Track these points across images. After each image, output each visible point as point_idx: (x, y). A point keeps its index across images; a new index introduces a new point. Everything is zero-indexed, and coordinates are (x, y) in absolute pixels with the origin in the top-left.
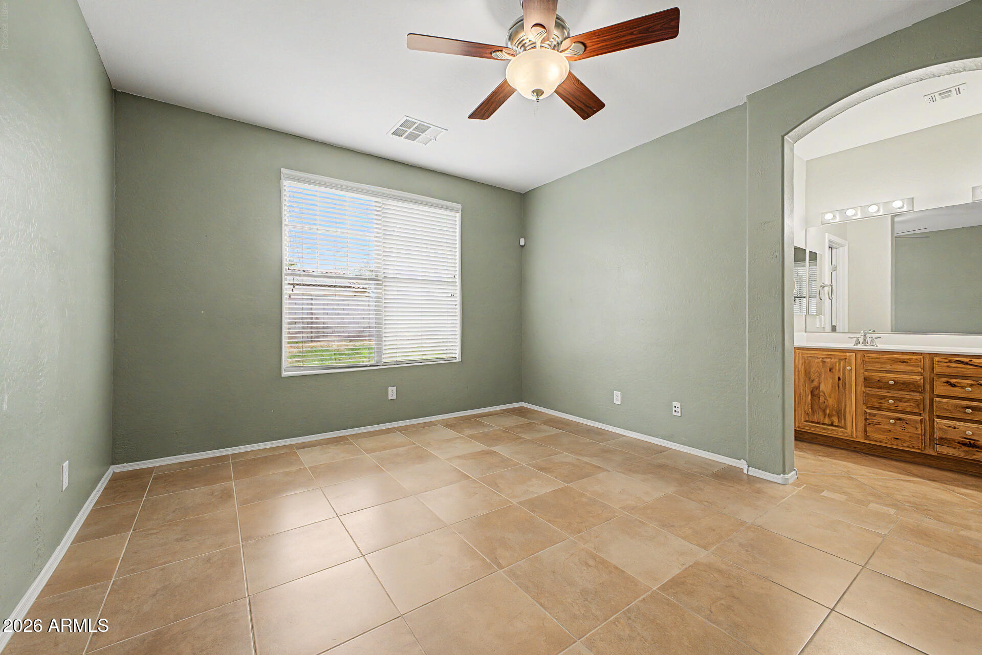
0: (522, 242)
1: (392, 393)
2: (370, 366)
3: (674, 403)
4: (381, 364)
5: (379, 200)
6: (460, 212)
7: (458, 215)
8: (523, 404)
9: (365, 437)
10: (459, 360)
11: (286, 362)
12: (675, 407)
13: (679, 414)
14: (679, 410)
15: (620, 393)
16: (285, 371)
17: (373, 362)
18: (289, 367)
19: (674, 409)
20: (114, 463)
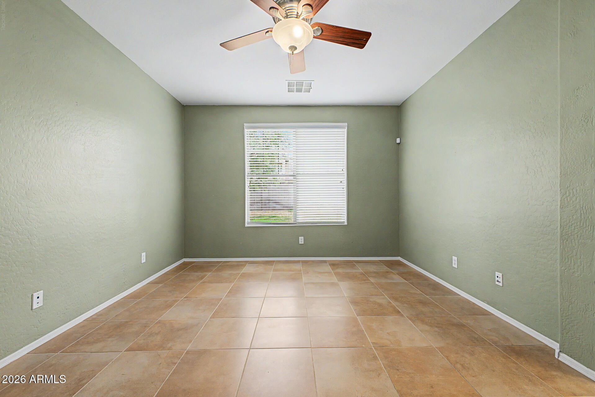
0: (398, 141)
1: (301, 240)
2: (289, 224)
3: (497, 274)
4: (295, 223)
5: (294, 130)
6: (347, 128)
7: (346, 130)
8: (399, 258)
9: (283, 263)
10: (346, 224)
11: (247, 219)
12: (498, 277)
13: (501, 284)
14: (500, 280)
15: (457, 258)
16: (248, 224)
17: (292, 221)
18: (248, 222)
19: (497, 279)
20: (185, 258)
